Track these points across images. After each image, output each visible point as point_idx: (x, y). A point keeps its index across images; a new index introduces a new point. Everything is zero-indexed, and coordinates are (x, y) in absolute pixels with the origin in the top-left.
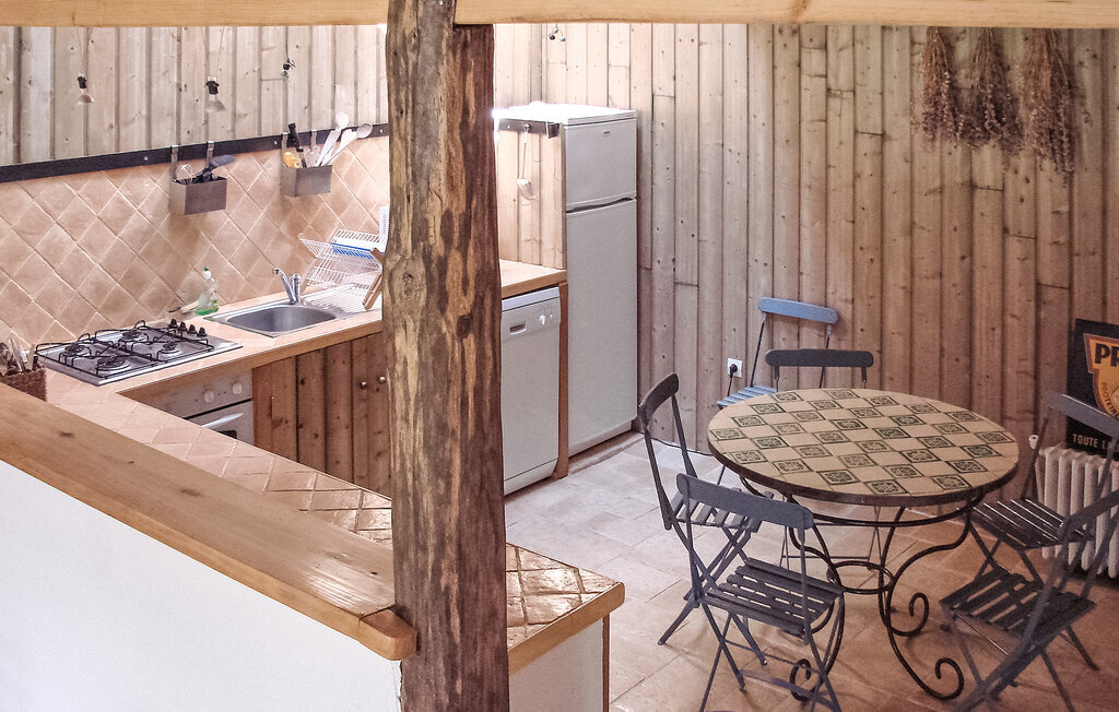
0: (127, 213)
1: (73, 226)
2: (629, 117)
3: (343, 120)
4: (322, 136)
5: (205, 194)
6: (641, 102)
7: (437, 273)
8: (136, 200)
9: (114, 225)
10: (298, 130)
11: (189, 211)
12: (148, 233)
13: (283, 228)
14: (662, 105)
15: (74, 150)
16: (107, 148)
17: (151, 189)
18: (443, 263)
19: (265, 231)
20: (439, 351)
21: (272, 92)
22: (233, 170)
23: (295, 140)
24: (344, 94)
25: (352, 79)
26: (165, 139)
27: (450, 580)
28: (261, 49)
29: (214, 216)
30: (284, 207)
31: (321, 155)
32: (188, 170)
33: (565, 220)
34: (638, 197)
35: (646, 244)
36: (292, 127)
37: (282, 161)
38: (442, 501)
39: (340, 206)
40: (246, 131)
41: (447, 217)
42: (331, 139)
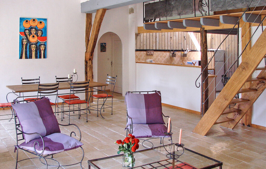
0: (166, 56)
1: (161, 57)
2: (223, 51)
3: (188, 49)
4: (186, 50)
5: (174, 55)
6: (225, 49)
7: (204, 45)
8: (167, 55)
9: (165, 57)
10: (183, 50)
11: (172, 57)
12: (167, 59)
13: (181, 61)
14: (227, 49)
15: (161, 49)
16: (164, 49)
17: (168, 54)
18: (204, 44)
19: (179, 61)
20: (204, 50)
21: (180, 45)
22: (176, 53)
23: (183, 51)
24: (188, 46)
25: (188, 44)
26: (169, 49)
27: (204, 63)
28: (179, 40)
29: (174, 57)
30: (181, 58)
31: (186, 52)
32: (172, 52)
33: (214, 62)
34: (224, 61)
35: (225, 67)
36: (182, 49)
37: (181, 53)
38: (204, 59)
39: (187, 59)
40: (177, 49)
41: (204, 42)
42: (187, 51)
